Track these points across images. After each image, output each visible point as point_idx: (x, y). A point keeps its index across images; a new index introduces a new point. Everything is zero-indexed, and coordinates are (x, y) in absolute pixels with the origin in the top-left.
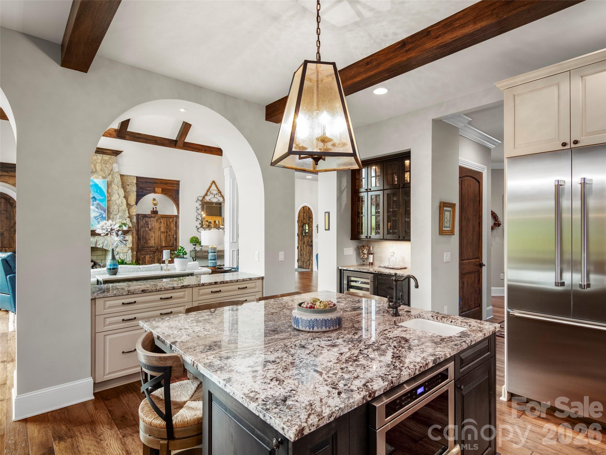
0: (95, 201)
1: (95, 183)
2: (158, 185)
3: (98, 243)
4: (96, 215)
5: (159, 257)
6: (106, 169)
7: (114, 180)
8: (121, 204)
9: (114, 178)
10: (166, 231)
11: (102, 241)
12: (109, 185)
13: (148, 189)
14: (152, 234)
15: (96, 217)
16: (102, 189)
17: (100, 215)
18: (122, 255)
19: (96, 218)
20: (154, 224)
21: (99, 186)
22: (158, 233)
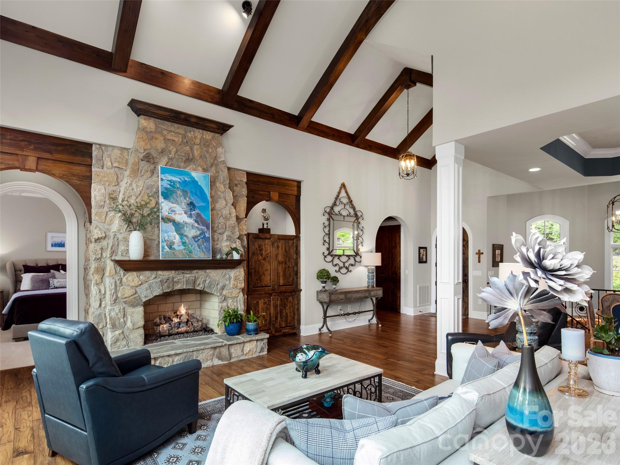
0: (194, 210)
1: (194, 178)
2: (274, 187)
3: (198, 283)
4: (196, 234)
5: (276, 302)
6: (207, 156)
7: (218, 176)
8: (229, 215)
9: (218, 172)
10: (284, 260)
11: (203, 279)
12: (213, 183)
13: (260, 192)
14: (267, 266)
15: (196, 237)
16: (203, 190)
17: (201, 234)
18: (230, 301)
19: (196, 240)
20: (269, 249)
21: (199, 184)
22: (274, 264)
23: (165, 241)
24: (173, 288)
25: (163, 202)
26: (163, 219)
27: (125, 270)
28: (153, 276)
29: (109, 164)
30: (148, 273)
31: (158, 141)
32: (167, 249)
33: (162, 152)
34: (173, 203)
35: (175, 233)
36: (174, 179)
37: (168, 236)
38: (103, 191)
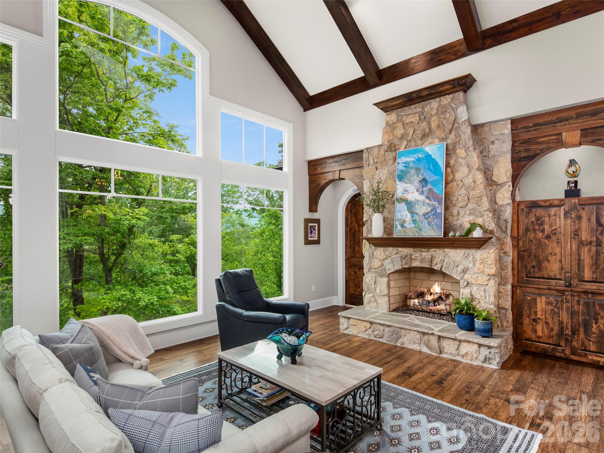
0: (426, 186)
1: (427, 152)
2: (569, 124)
3: (435, 262)
4: (426, 211)
5: (572, 306)
6: (445, 123)
7: (459, 140)
8: (473, 184)
9: (460, 136)
10: (594, 239)
11: (440, 259)
12: (449, 152)
13: (541, 140)
14: (553, 246)
15: (427, 214)
16: (437, 162)
17: (432, 211)
18: (475, 288)
19: (427, 216)
20: (558, 222)
21: (433, 157)
22: (570, 246)
23: (398, 220)
24: (411, 265)
25: (399, 184)
26: (397, 200)
27: (375, 246)
28: (395, 252)
29: (372, 161)
30: (390, 249)
31: (397, 129)
32: (399, 227)
33: (402, 138)
34: (406, 183)
35: (407, 212)
36: (408, 159)
37: (401, 215)
38: (369, 184)
